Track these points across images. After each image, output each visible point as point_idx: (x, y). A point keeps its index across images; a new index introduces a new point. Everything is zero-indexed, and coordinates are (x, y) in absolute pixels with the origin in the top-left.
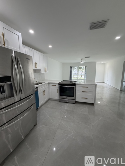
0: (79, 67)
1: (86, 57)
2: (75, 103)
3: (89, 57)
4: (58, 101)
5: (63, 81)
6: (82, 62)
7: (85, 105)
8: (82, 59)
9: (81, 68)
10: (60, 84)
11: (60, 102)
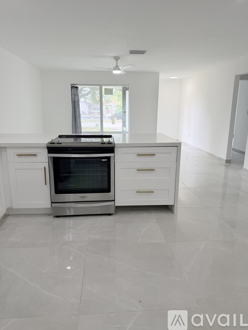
0: (104, 88)
1: (132, 52)
2: (113, 212)
3: (142, 52)
4: (49, 215)
5: (60, 136)
6: (117, 68)
7: (145, 215)
8: (117, 58)
9: (110, 92)
10: (52, 149)
11: (58, 217)
